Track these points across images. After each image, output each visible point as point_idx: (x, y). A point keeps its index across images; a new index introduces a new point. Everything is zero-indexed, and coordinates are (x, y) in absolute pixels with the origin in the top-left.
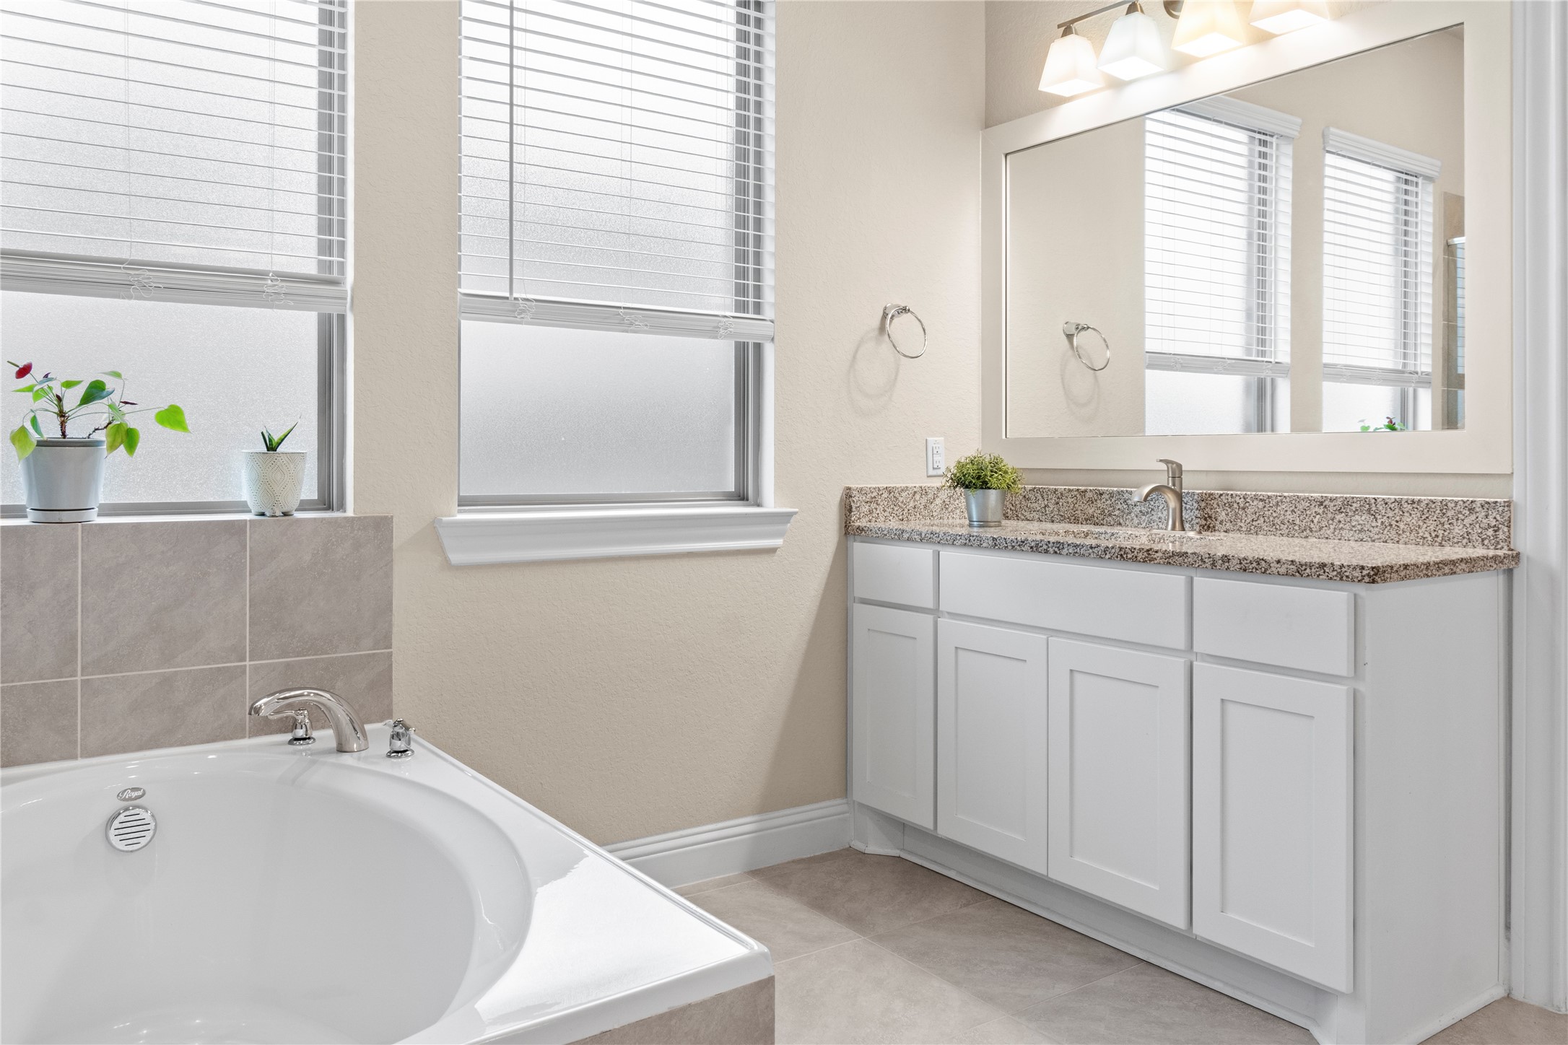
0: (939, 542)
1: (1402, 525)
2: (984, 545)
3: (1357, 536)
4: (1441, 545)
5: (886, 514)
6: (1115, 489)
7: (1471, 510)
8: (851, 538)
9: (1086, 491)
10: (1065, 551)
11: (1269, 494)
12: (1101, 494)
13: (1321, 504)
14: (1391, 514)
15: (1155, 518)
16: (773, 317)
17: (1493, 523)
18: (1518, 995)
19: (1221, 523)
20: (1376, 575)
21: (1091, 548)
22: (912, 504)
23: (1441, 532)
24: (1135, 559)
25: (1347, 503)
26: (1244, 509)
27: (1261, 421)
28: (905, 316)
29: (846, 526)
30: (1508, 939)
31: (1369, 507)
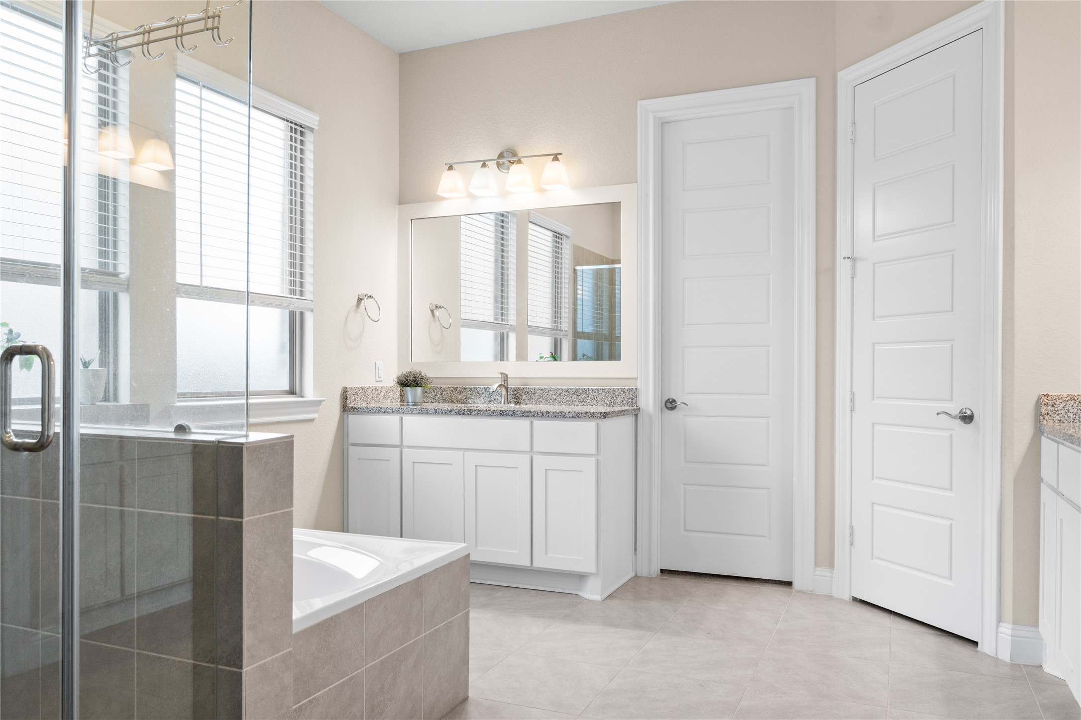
0: (403, 413)
1: (598, 399)
2: (430, 412)
3: (581, 404)
4: (613, 406)
5: (361, 400)
6: (473, 386)
7: (624, 392)
8: (346, 413)
9: (457, 388)
10: (473, 413)
11: (545, 387)
12: (465, 389)
13: (567, 391)
14: (594, 394)
15: (492, 399)
16: (312, 299)
17: (631, 396)
18: (639, 574)
19: (524, 400)
20: (605, 415)
21: (486, 411)
22: (371, 396)
23: (613, 401)
24: (507, 415)
25: (577, 390)
26: (534, 394)
27: (502, 355)
28: (370, 300)
29: (344, 407)
30: (636, 554)
31: (586, 392)
